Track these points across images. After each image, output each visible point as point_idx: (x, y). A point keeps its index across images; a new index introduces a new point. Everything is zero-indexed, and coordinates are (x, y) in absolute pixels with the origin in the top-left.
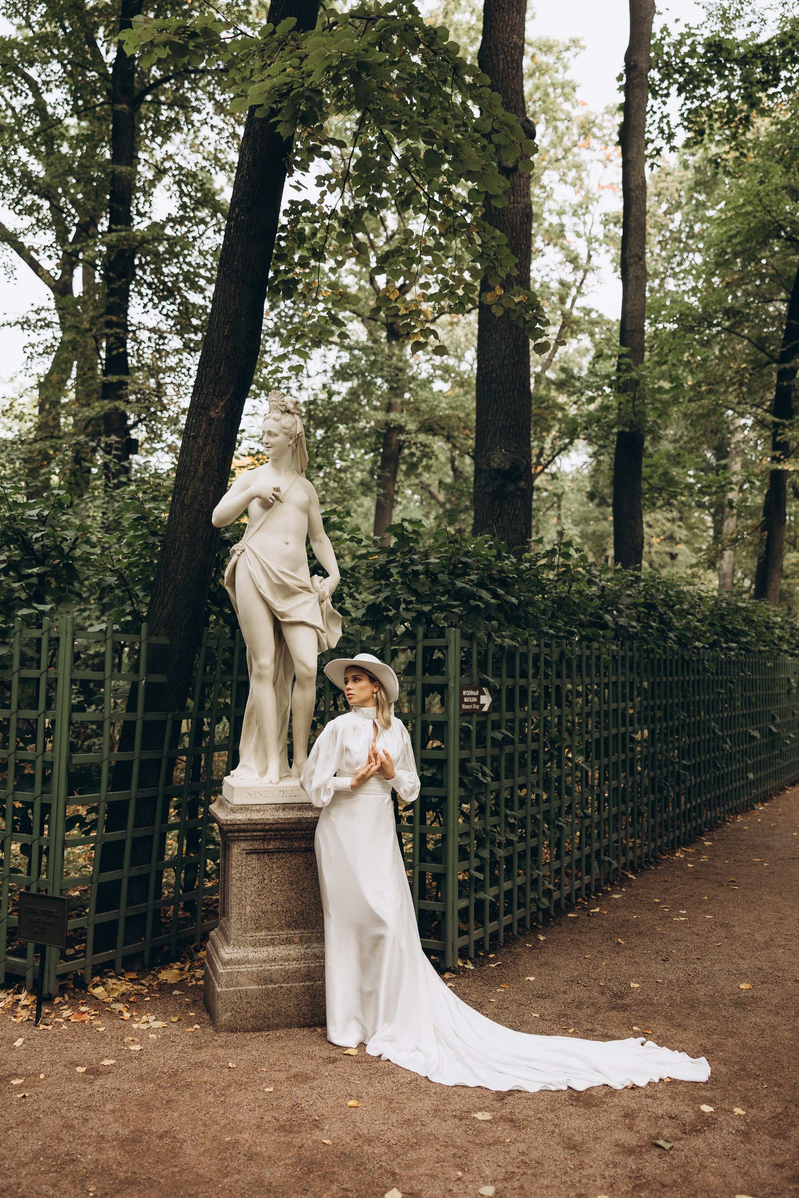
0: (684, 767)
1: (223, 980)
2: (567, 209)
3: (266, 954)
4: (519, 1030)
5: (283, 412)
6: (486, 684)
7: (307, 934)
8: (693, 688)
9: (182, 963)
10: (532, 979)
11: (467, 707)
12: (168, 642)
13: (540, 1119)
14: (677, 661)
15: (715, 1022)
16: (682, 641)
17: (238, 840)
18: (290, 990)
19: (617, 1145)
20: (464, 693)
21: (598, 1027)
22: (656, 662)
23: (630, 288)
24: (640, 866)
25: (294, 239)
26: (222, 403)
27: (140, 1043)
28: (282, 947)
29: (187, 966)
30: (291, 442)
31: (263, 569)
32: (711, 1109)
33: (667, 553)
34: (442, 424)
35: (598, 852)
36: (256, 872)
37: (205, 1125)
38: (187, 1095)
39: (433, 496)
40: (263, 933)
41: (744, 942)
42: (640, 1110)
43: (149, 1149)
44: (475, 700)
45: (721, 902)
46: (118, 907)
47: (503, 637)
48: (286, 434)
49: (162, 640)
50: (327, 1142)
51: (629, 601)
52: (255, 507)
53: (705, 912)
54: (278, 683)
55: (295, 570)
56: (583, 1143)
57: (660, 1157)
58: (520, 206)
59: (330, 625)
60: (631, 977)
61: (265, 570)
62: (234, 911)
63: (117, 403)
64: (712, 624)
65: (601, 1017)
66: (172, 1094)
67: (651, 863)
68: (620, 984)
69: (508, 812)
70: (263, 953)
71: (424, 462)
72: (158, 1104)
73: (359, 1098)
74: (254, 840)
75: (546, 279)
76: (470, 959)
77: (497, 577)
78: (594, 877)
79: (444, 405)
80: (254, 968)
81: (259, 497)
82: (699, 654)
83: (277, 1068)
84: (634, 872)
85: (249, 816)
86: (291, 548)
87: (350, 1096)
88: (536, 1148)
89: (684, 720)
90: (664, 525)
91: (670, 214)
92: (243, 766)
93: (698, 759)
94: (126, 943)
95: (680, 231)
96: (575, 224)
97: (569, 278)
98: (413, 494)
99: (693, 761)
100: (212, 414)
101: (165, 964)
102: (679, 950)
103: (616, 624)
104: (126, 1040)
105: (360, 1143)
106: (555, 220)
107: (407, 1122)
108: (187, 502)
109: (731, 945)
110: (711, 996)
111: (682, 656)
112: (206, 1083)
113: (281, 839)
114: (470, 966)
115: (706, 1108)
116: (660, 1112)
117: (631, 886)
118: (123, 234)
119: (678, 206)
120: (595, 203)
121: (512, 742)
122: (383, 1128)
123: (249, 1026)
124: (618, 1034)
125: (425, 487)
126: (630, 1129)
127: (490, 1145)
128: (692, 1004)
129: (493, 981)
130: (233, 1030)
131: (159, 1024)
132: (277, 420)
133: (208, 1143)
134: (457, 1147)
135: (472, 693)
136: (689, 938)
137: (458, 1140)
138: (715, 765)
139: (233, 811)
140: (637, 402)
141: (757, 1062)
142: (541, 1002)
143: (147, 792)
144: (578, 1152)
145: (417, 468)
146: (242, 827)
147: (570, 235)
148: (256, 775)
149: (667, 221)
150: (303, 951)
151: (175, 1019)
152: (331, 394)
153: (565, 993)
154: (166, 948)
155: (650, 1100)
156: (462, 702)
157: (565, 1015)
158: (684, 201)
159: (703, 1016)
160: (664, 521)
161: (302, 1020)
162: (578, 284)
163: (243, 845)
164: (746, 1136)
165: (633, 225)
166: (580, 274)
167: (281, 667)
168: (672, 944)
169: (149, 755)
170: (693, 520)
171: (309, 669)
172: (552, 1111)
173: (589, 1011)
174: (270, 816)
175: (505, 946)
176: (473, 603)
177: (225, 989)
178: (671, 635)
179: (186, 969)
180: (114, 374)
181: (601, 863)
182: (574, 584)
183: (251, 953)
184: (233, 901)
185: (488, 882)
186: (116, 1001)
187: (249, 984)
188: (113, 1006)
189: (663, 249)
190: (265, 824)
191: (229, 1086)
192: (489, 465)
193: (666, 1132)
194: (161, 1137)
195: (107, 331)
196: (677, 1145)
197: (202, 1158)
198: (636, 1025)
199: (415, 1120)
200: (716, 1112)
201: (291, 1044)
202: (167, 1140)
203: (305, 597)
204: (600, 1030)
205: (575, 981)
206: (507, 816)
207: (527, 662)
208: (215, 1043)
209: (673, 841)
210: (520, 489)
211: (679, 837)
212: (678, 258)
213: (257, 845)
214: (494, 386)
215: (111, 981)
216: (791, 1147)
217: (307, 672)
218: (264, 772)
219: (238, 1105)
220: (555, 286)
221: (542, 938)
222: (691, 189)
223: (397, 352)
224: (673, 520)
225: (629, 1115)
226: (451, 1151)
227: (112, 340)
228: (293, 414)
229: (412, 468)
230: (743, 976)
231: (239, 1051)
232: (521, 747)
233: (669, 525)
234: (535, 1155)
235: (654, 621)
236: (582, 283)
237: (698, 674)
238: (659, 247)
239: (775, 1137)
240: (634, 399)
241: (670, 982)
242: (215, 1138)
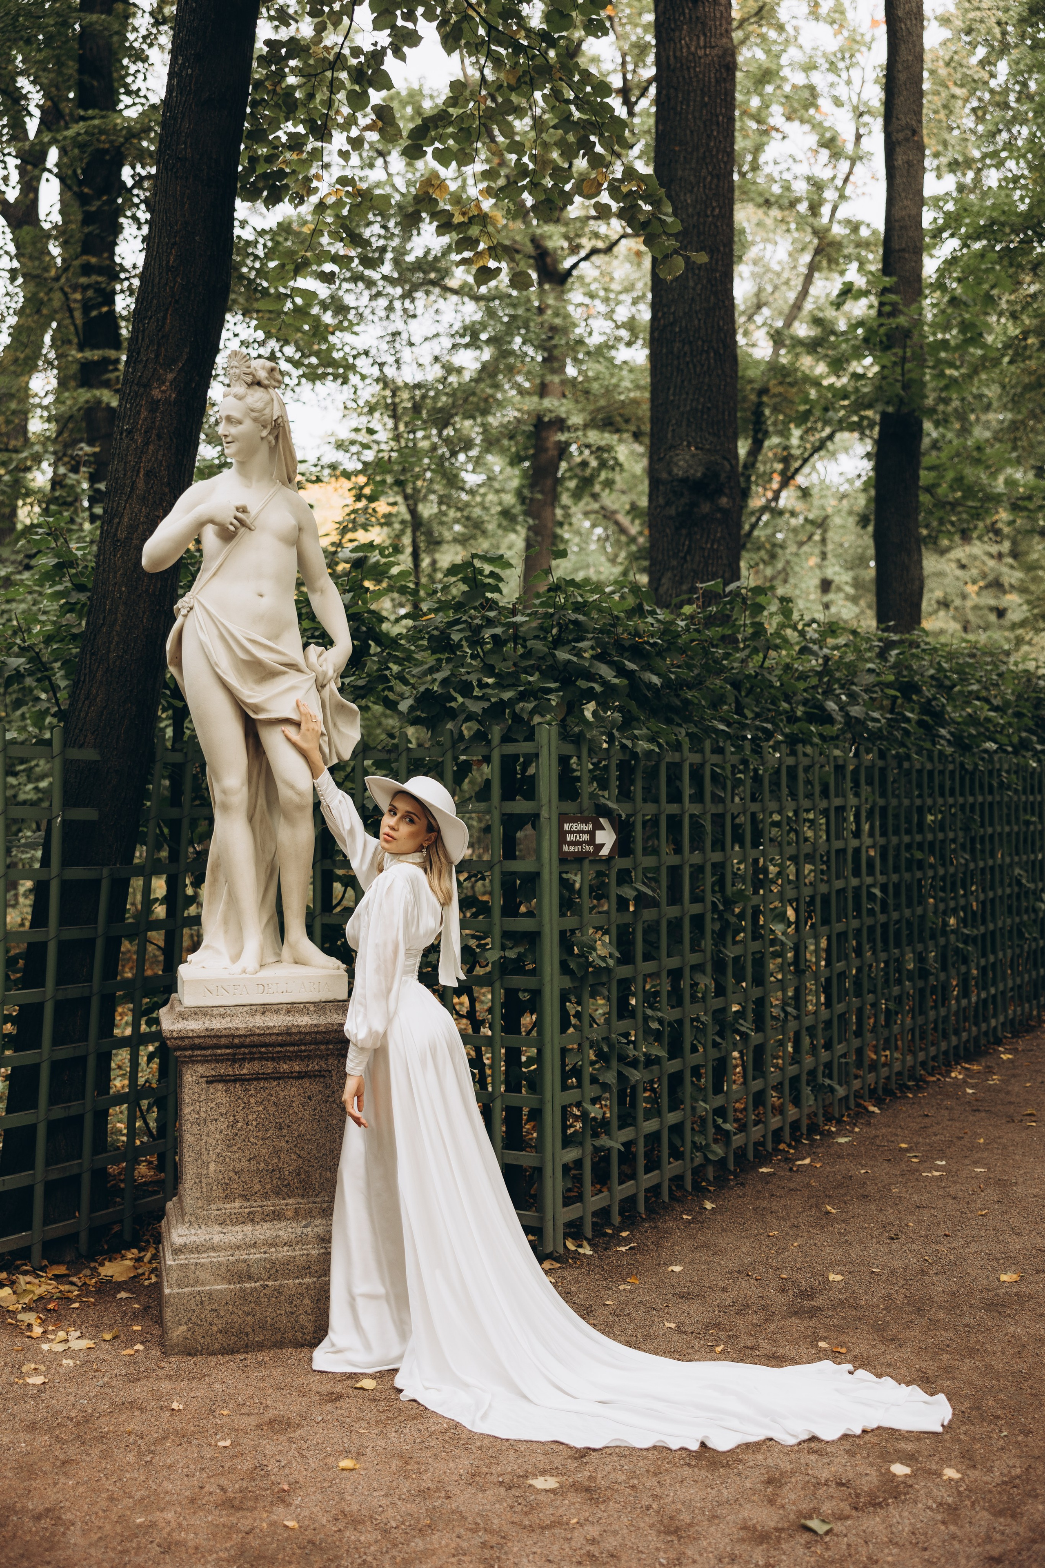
0: (966, 939)
1: (174, 1276)
2: (821, 61)
3: (240, 1236)
4: (639, 1349)
5: (250, 385)
6: (605, 812)
7: (305, 1204)
8: (982, 816)
9: (141, 1250)
10: (677, 1269)
11: (573, 849)
12: (97, 757)
13: (633, 1487)
14: (952, 772)
15: (950, 1334)
16: (961, 743)
17: (193, 1062)
18: (279, 1291)
19: (744, 1528)
20: (566, 827)
21: (763, 1343)
22: (914, 775)
23: (898, 180)
24: (888, 1092)
25: (277, 105)
26: (170, 376)
27: (46, 1374)
28: (266, 1225)
29: (149, 1255)
30: (264, 433)
31: (222, 637)
32: (907, 1470)
33: (992, 609)
34: (627, 412)
35: (812, 1073)
36: (223, 1110)
37: (111, 1499)
38: (95, 1452)
39: (622, 530)
40: (237, 1205)
41: (1025, 1208)
42: (793, 1472)
43: (14, 1536)
44: (586, 837)
45: (1005, 1147)
46: (32, 1167)
47: (636, 737)
48: (255, 420)
49: (89, 754)
50: (290, 1524)
51: (871, 679)
52: (210, 536)
53: (976, 1163)
54: (257, 817)
55: (275, 637)
56: (690, 1525)
57: (808, 1546)
58: (715, 52)
59: (339, 724)
60: (832, 1266)
61: (226, 638)
62: (190, 1173)
63: (97, 393)
64: (1019, 715)
65: (772, 1327)
66: (72, 1451)
67: (909, 1088)
68: (814, 1275)
69: (649, 1012)
70: (237, 1234)
71: (603, 475)
72: (47, 1467)
73: (359, 1455)
74: (217, 1061)
75: (787, 176)
76: (589, 1241)
77: (627, 644)
78: (806, 1111)
79: (626, 384)
80: (222, 1257)
81: (212, 521)
82: (991, 761)
83: (245, 1410)
84: (879, 1103)
85: (207, 1024)
86: (266, 602)
87: (346, 1453)
88: (615, 1533)
89: (966, 865)
90: (984, 563)
91: (990, 63)
92: (207, 947)
93: (991, 927)
94: (47, 1221)
95: (1006, 91)
96: (832, 85)
97: (825, 174)
98: (594, 526)
99: (982, 929)
100: (156, 393)
101: (114, 1252)
102: (920, 1222)
103: (847, 715)
104: (24, 1369)
105: (341, 1525)
106: (799, 79)
107: (424, 1493)
108: (122, 535)
109: (1003, 1213)
110: (953, 1293)
111: (962, 764)
112: (130, 1433)
113: (260, 1059)
114: (587, 1250)
115: (900, 1469)
116: (824, 1475)
117: (869, 1124)
118: (96, 122)
119: (1005, 49)
120: (864, 49)
121: (654, 903)
122: (384, 1502)
123: (217, 1346)
124: (793, 1354)
125: (607, 516)
126: (771, 1502)
127: (543, 1528)
128: (919, 1306)
129: (618, 1273)
130: (191, 1352)
131: (85, 1343)
132: (240, 398)
133: (108, 1527)
134: (492, 1532)
135: (580, 827)
136: (940, 1203)
137: (495, 1521)
138: (1021, 935)
139: (182, 1016)
140: (908, 366)
141: (1001, 1396)
142: (684, 1305)
143: (73, 991)
144: (680, 1538)
145: (592, 485)
146: (197, 1041)
147: (824, 103)
148: (226, 961)
149: (986, 76)
150: (299, 1231)
151: (108, 1337)
152: (449, 369)
153: (724, 1290)
154: (116, 1228)
155: (813, 1457)
156: (562, 840)
157: (717, 1325)
158: (1011, 40)
159: (935, 1325)
160: (986, 558)
161: (299, 1335)
162: (839, 182)
163: (201, 1069)
164: (952, 1512)
165: (902, 77)
166: (844, 166)
167: (262, 792)
168: (912, 1213)
169: (73, 933)
170: (1035, 556)
171: (299, 794)
172: (656, 1474)
173: (755, 1319)
174: (240, 1023)
175: (649, 1219)
176: (582, 684)
177: (176, 1290)
178: (943, 732)
179: (146, 1260)
180: (94, 347)
181: (818, 1089)
182: (772, 653)
183: (216, 1235)
184: (188, 1156)
185: (615, 1123)
186: (27, 1309)
187: (215, 1282)
188: (20, 1317)
189: (980, 120)
190: (234, 1036)
191: (165, 1438)
192: (670, 473)
193: (827, 1508)
194: (38, 1518)
195: (83, 280)
196: (839, 1527)
197: (92, 1551)
198: (824, 1339)
199: (438, 1489)
200: (914, 1475)
201: (276, 1373)
202: (45, 1523)
203: (292, 679)
204: (766, 1347)
205: (743, 1272)
206: (646, 1018)
207: (680, 778)
208: (160, 1372)
209: (946, 1053)
210: (721, 510)
211: (956, 1047)
212: (1005, 135)
213: (223, 1069)
214: (677, 345)
215: (22, 1279)
216: (1021, 1530)
217: (296, 799)
218: (236, 957)
219: (169, 1467)
220: (801, 188)
221: (709, 1205)
222: (1022, 21)
223: (551, 301)
224: (1000, 556)
225: (774, 1481)
226: (482, 1536)
227: (90, 293)
228: (266, 387)
229: (586, 483)
230: (1009, 1261)
231: (194, 1384)
232: (672, 912)
233: (991, 563)
234: (611, 1543)
235: (912, 711)
236: (846, 180)
237: (991, 792)
238: (973, 118)
239: (1000, 1513)
240: (904, 359)
241: (893, 1272)
242: (122, 1518)
